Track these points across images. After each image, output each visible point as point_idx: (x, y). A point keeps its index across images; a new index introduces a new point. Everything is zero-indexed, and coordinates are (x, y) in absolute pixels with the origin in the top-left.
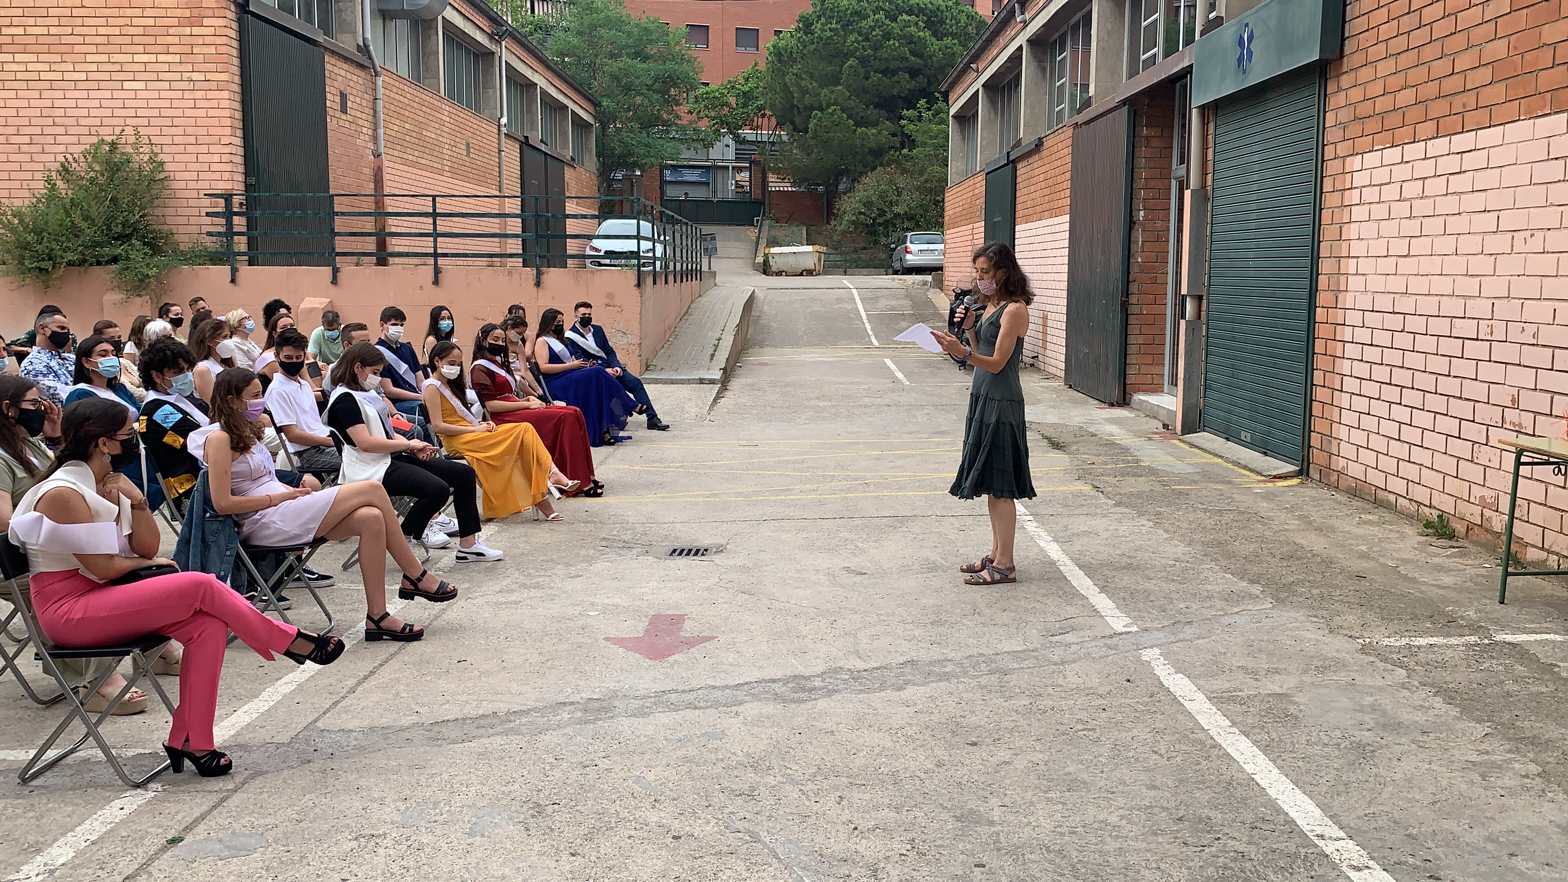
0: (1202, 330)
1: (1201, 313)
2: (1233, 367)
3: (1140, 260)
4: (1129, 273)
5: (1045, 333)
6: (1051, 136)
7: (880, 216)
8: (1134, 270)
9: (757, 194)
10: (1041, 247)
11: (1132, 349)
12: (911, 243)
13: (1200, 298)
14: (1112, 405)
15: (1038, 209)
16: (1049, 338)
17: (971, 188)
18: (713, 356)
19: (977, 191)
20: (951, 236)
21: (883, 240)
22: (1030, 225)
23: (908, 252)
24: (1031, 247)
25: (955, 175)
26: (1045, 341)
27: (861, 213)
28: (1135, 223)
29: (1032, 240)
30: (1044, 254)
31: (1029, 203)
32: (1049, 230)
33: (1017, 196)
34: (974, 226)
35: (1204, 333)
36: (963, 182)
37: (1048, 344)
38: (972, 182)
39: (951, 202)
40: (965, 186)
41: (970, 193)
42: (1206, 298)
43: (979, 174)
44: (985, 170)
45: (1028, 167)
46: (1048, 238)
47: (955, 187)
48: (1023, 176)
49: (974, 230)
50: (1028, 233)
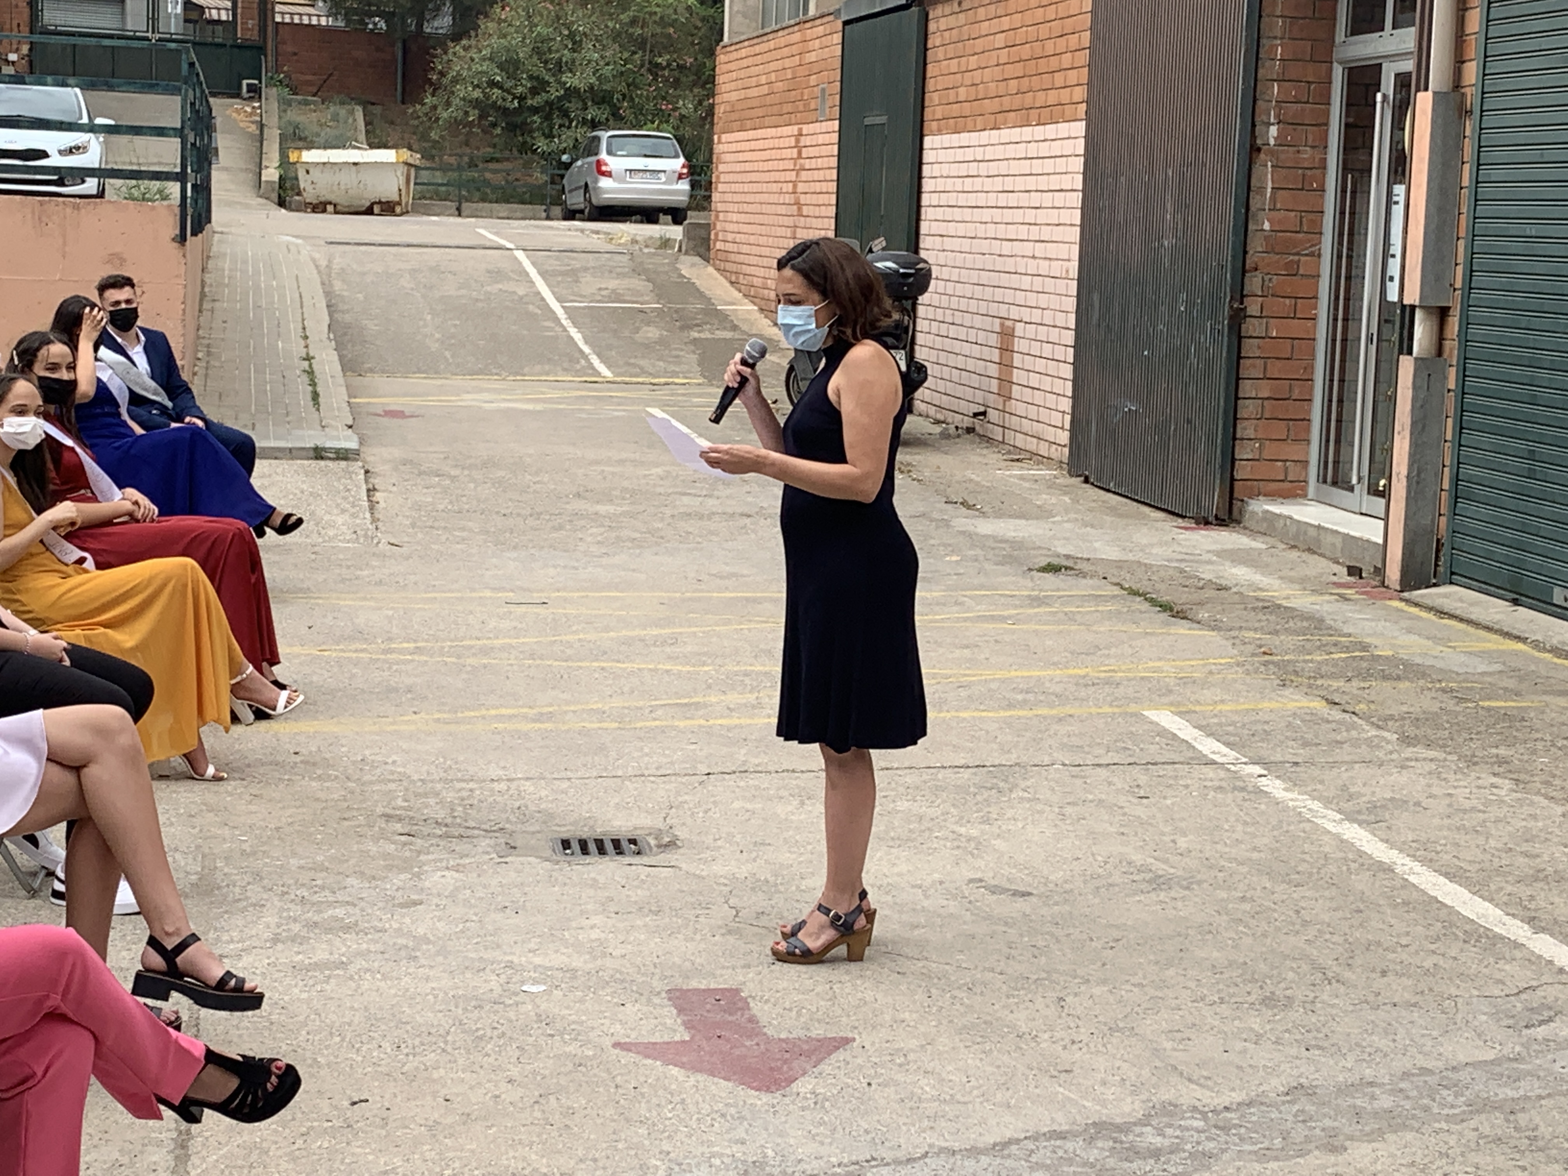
0: (1446, 378)
1: (1447, 344)
2: (1531, 456)
3: (1267, 226)
4: (1245, 252)
5: (1006, 365)
7: (534, 91)
8: (1256, 245)
9: (247, 30)
11: (1247, 409)
12: (610, 153)
13: (1443, 313)
14: (1204, 522)
15: (991, 105)
16: (1018, 376)
17: (795, 49)
18: (315, 396)
19: (812, 57)
20: (734, 147)
21: (542, 144)
22: (965, 138)
23: (603, 174)
24: (968, 184)
25: (739, 18)
26: (1005, 382)
27: (493, 84)
28: (1259, 150)
29: (973, 169)
30: (1003, 199)
31: (962, 91)
32: (1020, 151)
33: (929, 75)
34: (800, 130)
35: (1452, 385)
36: (771, 36)
37: (1014, 387)
38: (797, 37)
39: (734, 75)
40: (772, 45)
41: (798, 57)
42: (1458, 313)
43: (818, 22)
44: (836, 13)
45: (962, 16)
46: (1016, 167)
47: (746, 43)
48: (947, 34)
49: (803, 138)
50: (960, 155)
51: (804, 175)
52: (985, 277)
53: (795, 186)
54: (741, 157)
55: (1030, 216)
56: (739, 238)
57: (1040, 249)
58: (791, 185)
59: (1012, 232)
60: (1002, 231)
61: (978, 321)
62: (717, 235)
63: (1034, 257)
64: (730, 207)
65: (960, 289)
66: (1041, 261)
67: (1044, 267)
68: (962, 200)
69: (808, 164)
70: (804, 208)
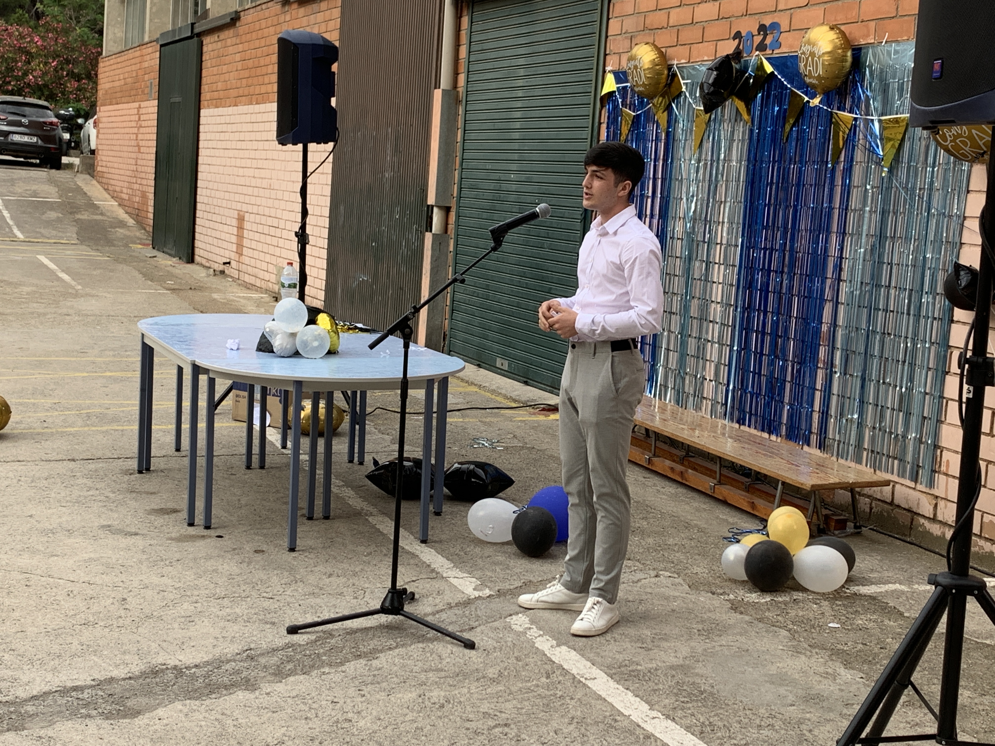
0: (448, 245)
1: (450, 227)
5: (240, 237)
6: (252, 11)
10: (237, 136)
13: (447, 210)
15: (233, 93)
16: (246, 242)
17: (137, 60)
19: (146, 65)
22: (220, 111)
25: (111, 43)
26: (240, 245)
29: (224, 128)
30: (239, 145)
31: (219, 84)
32: (248, 118)
33: (203, 75)
34: (140, 105)
35: (451, 248)
36: (126, 53)
37: (244, 249)
38: (138, 54)
39: (107, 74)
40: (126, 57)
41: (139, 65)
42: (455, 210)
43: (149, 45)
44: (157, 41)
45: (219, 43)
46: (246, 127)
47: (114, 56)
48: (212, 53)
49: (141, 110)
50: (219, 120)
51: (142, 130)
52: (231, 188)
53: (137, 137)
54: (111, 119)
55: (252, 154)
56: (109, 164)
57: (257, 173)
58: (135, 135)
59: (243, 163)
60: (239, 163)
61: (227, 212)
62: (98, 162)
63: (254, 177)
64: (105, 147)
65: (218, 194)
66: (258, 180)
67: (258, 183)
68: (220, 145)
69: (144, 124)
70: (142, 148)
